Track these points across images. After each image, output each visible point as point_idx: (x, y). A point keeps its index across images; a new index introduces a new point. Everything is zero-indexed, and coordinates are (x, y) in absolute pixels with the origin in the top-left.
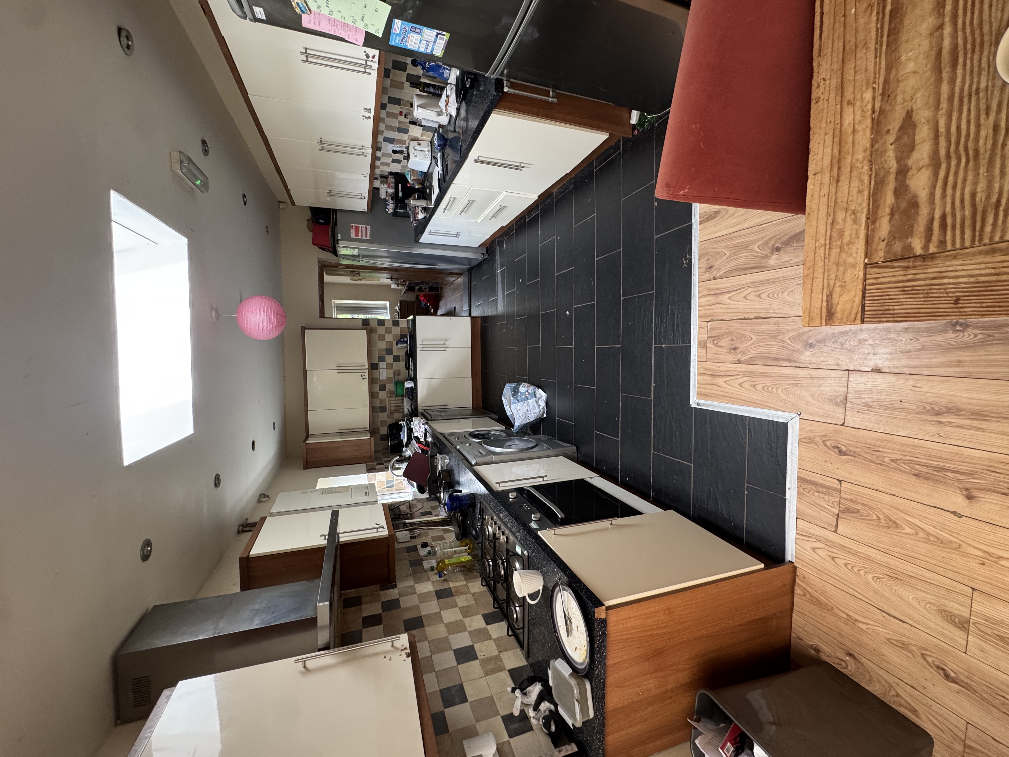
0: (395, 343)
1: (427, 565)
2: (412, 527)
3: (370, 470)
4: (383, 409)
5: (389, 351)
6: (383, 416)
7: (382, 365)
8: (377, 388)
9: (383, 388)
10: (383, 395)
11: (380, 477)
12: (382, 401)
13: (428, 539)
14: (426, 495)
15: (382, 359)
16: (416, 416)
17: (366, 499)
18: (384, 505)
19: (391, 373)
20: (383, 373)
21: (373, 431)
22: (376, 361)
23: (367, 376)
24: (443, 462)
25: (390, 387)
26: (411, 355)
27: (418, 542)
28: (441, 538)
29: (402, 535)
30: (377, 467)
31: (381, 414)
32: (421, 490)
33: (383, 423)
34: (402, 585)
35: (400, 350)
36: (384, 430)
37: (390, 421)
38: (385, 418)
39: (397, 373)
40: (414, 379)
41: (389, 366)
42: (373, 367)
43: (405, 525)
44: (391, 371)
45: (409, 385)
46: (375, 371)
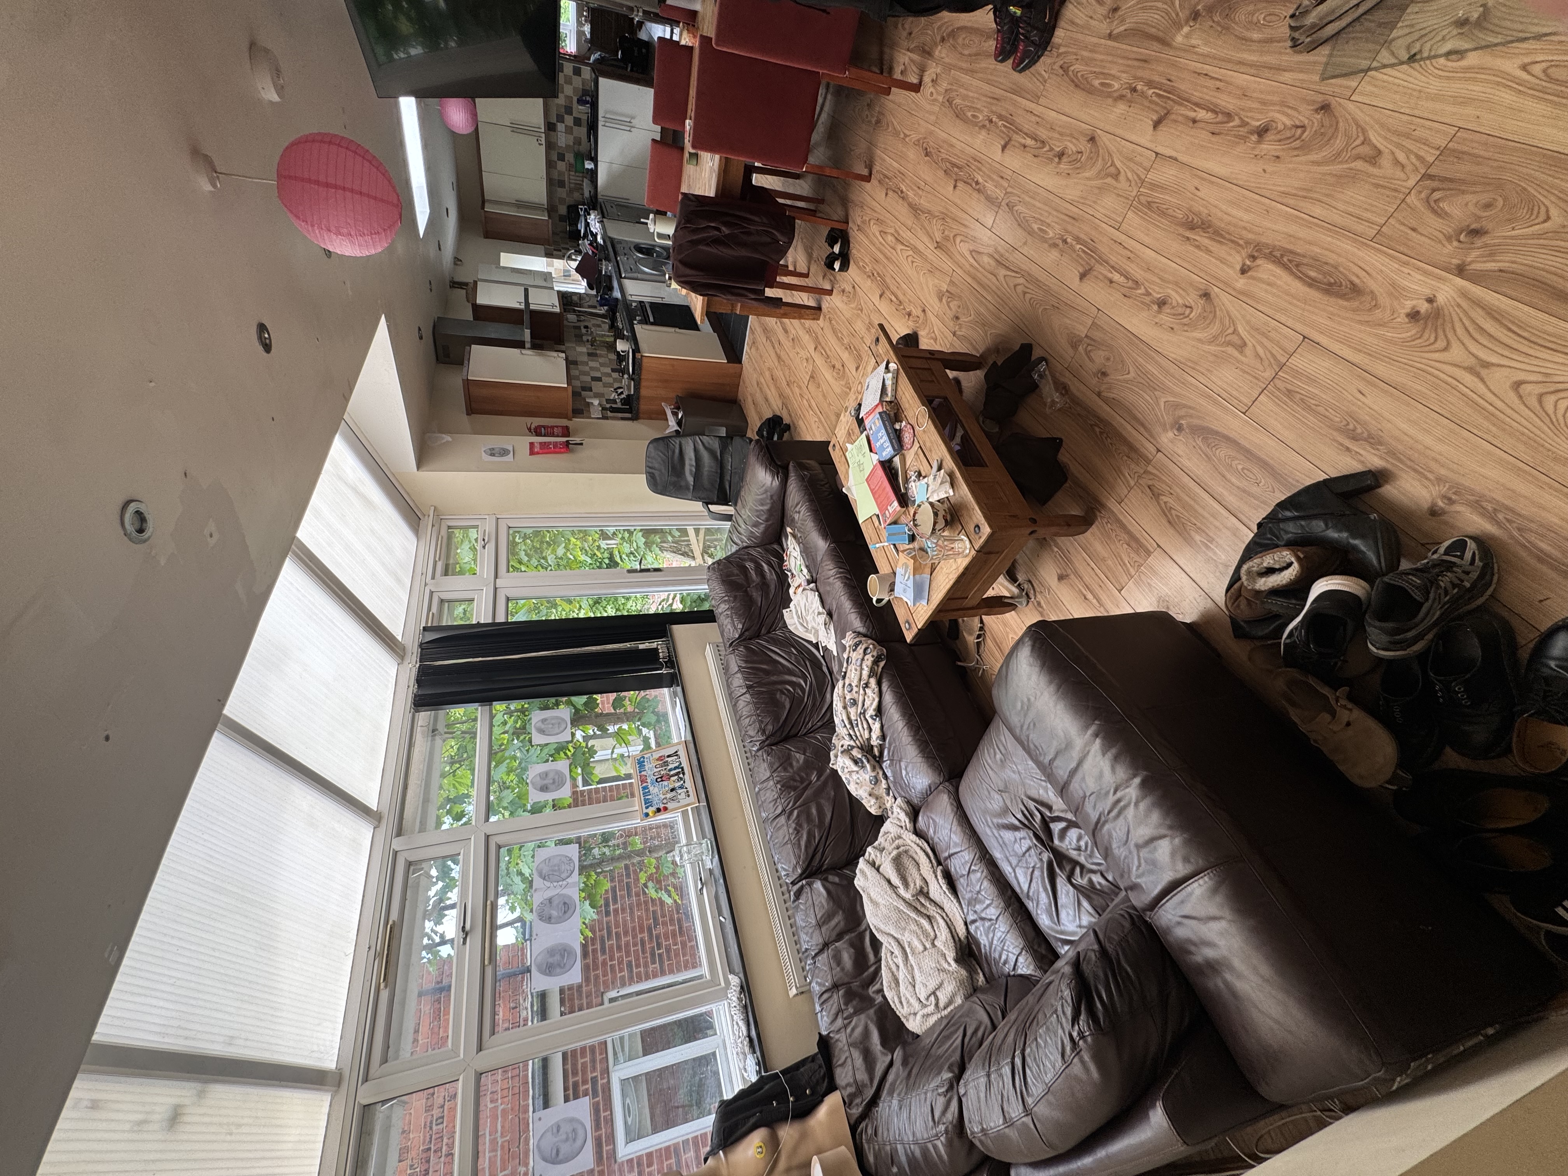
0: (575, 99)
1: (585, 338)
2: (579, 314)
3: (549, 255)
4: (561, 184)
5: (569, 110)
6: (562, 193)
7: (560, 127)
8: (555, 157)
9: (561, 157)
10: (561, 166)
11: (558, 265)
12: (561, 173)
13: (589, 325)
14: (594, 292)
15: (560, 119)
16: (594, 209)
17: (544, 284)
18: (559, 292)
19: (570, 140)
20: (563, 139)
21: (551, 209)
22: (554, 120)
23: (543, 142)
24: (607, 268)
25: (570, 157)
26: (593, 127)
27: (582, 324)
28: (599, 326)
29: (572, 317)
30: (555, 253)
31: (559, 189)
32: (590, 286)
33: (562, 201)
34: (567, 345)
35: (581, 111)
36: (563, 210)
37: (570, 201)
38: (564, 196)
39: (578, 141)
40: (595, 160)
41: (569, 130)
42: (550, 127)
43: (575, 311)
44: (571, 138)
45: (589, 165)
46: (552, 133)
